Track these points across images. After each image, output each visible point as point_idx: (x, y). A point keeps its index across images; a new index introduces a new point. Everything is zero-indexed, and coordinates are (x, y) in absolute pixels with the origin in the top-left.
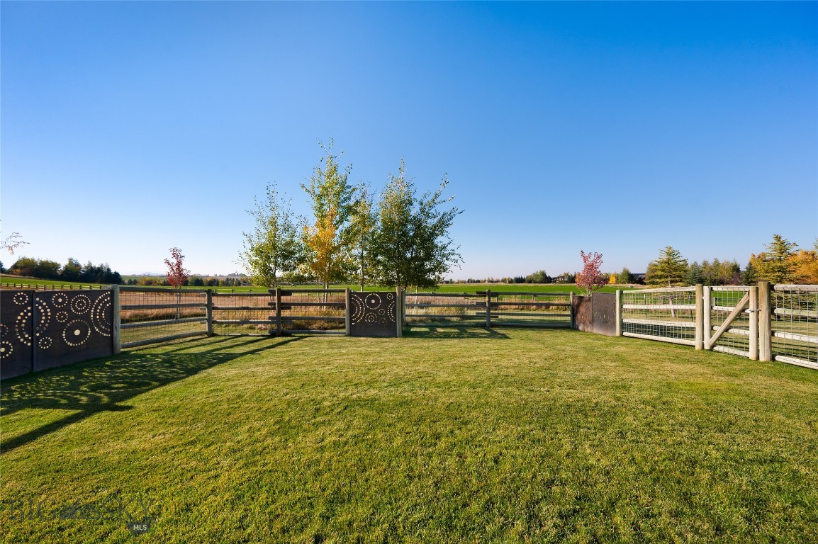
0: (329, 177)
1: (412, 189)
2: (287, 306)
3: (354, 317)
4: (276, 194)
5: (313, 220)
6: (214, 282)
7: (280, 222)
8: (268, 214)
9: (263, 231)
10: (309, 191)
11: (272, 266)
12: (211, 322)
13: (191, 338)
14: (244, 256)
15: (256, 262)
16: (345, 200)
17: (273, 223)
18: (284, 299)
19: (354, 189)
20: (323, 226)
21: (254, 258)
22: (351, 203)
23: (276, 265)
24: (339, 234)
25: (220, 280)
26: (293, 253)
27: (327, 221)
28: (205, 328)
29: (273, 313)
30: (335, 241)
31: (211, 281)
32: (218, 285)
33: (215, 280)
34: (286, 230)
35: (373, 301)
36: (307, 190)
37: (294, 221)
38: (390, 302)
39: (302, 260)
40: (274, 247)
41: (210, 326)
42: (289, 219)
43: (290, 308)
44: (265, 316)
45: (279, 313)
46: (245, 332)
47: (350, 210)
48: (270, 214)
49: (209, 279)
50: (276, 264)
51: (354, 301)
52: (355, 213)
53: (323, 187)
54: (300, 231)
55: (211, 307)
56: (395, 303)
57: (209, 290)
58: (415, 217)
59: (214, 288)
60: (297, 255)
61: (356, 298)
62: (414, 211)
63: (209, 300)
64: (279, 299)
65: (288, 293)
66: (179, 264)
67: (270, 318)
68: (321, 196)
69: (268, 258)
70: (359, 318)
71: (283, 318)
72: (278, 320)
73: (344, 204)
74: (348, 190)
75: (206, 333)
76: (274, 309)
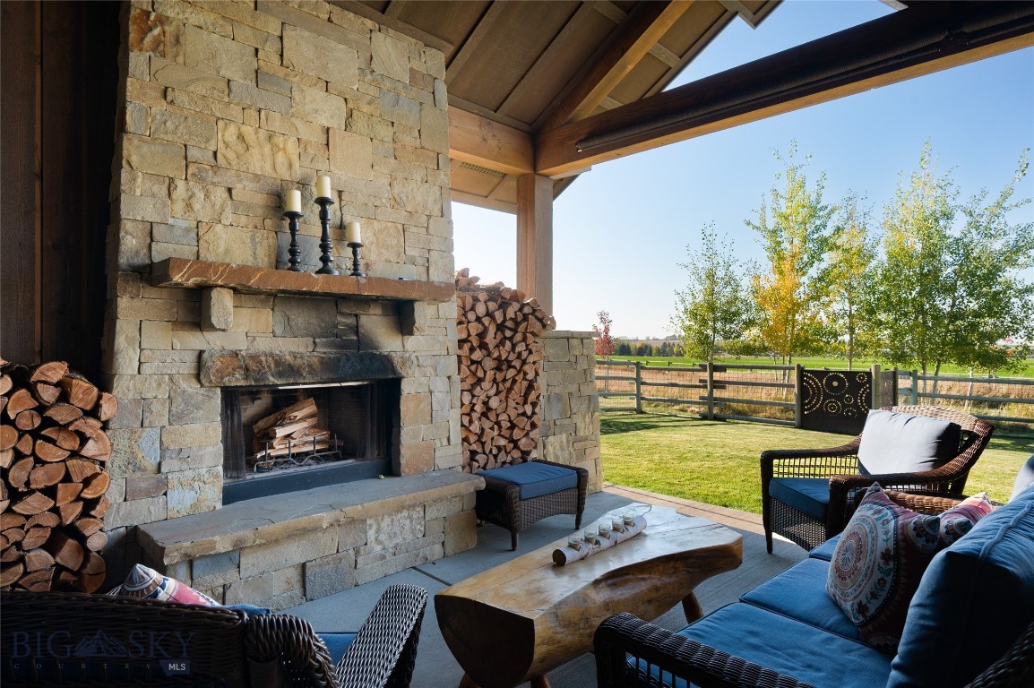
0: (791, 199)
1: (951, 190)
2: (720, 385)
3: (807, 404)
4: (715, 237)
5: (766, 265)
6: (644, 350)
7: (720, 273)
8: (703, 265)
9: (699, 287)
10: (758, 228)
11: (710, 332)
12: (640, 398)
13: (621, 413)
14: (675, 321)
15: (689, 328)
16: (817, 229)
17: (711, 275)
18: (717, 376)
19: (833, 211)
20: (781, 273)
21: (687, 323)
22: (826, 233)
23: (714, 332)
24: (807, 282)
25: (655, 346)
26: (737, 314)
27: (786, 266)
28: (634, 404)
29: (705, 393)
30: (801, 294)
31: (641, 348)
32: (650, 354)
33: (646, 347)
34: (728, 284)
35: (835, 384)
36: (755, 227)
37: (737, 271)
38: (862, 385)
39: (750, 324)
40: (712, 308)
41: (639, 404)
42: (731, 269)
43: (724, 388)
44: (695, 395)
45: (711, 392)
46: (674, 413)
47: (824, 244)
48: (708, 265)
49: (638, 345)
50: (715, 330)
51: (807, 382)
52: (834, 247)
53: (781, 215)
54: (746, 283)
55: (640, 382)
56: (870, 388)
57: (638, 363)
58: (957, 240)
59: (643, 360)
60: (744, 317)
61: (810, 378)
62: (956, 228)
63: (638, 374)
64: (711, 376)
65: (722, 369)
66: (607, 330)
67: (701, 398)
68: (774, 232)
69: (704, 322)
70: (814, 405)
71: (716, 399)
72: (710, 401)
73: (816, 236)
74: (821, 213)
75: (635, 410)
76: (705, 387)
